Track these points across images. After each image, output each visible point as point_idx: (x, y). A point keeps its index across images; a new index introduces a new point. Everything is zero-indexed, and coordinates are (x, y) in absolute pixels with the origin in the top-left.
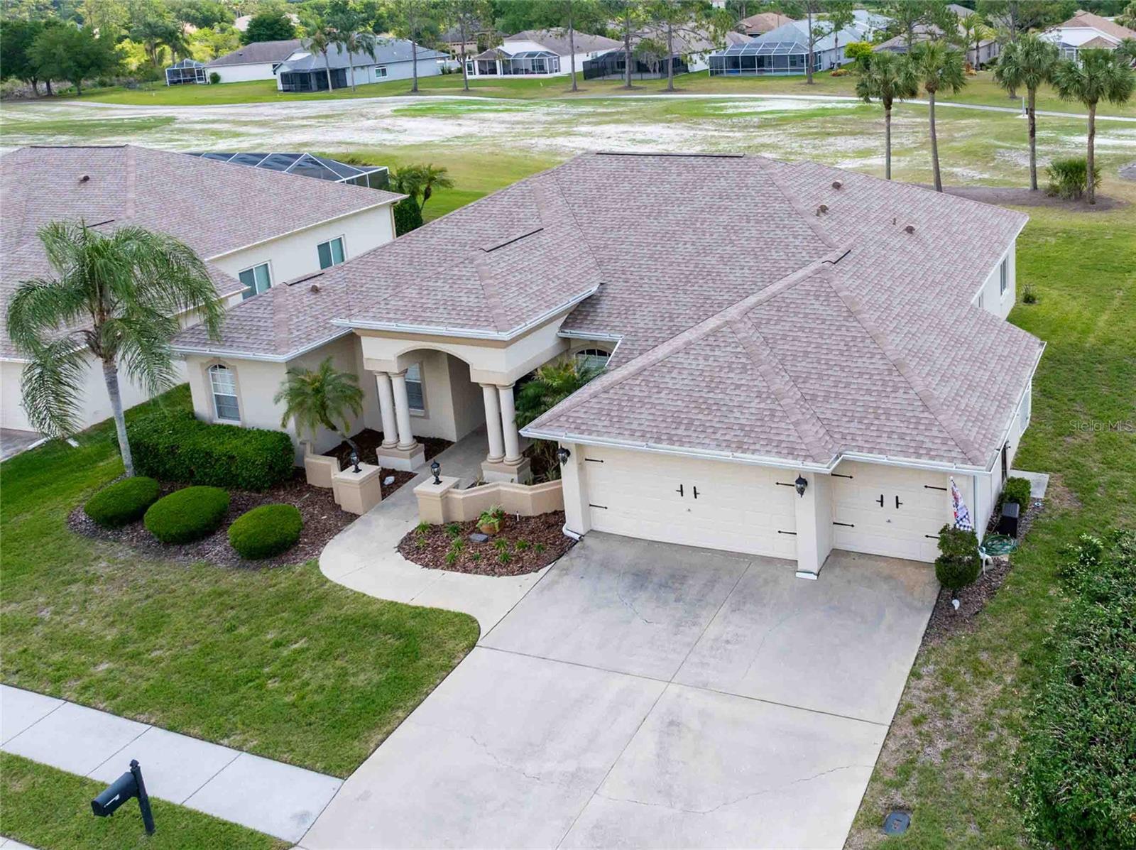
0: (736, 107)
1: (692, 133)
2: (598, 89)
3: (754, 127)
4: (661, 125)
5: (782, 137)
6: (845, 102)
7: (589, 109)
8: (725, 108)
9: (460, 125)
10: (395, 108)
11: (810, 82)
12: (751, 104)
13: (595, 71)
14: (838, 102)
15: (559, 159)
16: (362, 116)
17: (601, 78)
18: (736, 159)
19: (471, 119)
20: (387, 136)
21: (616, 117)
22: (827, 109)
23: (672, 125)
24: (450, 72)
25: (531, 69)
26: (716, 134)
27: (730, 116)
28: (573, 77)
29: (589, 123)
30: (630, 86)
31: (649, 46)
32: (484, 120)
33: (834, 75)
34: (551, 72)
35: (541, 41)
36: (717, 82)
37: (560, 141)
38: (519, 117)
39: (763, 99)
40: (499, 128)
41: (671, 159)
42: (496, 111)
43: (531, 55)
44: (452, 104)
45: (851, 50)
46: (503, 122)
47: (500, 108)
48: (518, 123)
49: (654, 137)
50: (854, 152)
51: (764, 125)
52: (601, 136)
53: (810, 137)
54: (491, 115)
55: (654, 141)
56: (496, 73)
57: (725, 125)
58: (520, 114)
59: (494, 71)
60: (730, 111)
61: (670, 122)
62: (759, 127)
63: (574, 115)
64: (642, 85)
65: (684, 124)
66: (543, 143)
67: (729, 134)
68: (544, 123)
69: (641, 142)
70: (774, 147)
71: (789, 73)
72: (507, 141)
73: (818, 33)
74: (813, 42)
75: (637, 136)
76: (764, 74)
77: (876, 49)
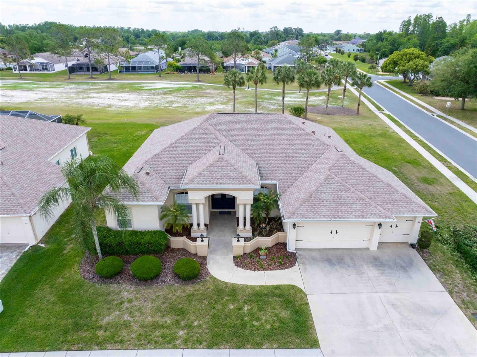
0: (147, 86)
1: (140, 96)
2: (79, 77)
3: (162, 94)
4: (126, 93)
5: (176, 98)
6: (187, 84)
7: (85, 87)
8: (143, 87)
9: (36, 93)
11: (160, 76)
13: (72, 70)
14: (183, 84)
17: (75, 73)
18: (273, 115)
19: (39, 91)
21: (102, 90)
22: (181, 87)
23: (130, 93)
25: (41, 69)
26: (149, 97)
27: (150, 90)
28: (61, 73)
29: (93, 93)
30: (92, 77)
32: (46, 92)
33: (167, 73)
34: (52, 71)
36: (124, 76)
37: (89, 100)
38: (59, 90)
39: (154, 83)
40: (56, 95)
42: (47, 88)
43: (41, 63)
44: (23, 84)
46: (55, 92)
47: (48, 86)
48: (62, 93)
50: (208, 103)
51: (165, 93)
52: (104, 98)
53: (187, 98)
55: (128, 100)
56: (27, 71)
57: (150, 93)
58: (59, 89)
59: (26, 70)
60: (147, 88)
61: (128, 92)
62: (164, 94)
64: (97, 77)
65: (135, 93)
66: (84, 101)
67: (155, 97)
68: (73, 92)
69: (123, 100)
70: (177, 102)
71: (149, 73)
72: (66, 101)
73: (162, 58)
74: (160, 61)
75: (120, 98)
76: (139, 73)
77: (178, 64)
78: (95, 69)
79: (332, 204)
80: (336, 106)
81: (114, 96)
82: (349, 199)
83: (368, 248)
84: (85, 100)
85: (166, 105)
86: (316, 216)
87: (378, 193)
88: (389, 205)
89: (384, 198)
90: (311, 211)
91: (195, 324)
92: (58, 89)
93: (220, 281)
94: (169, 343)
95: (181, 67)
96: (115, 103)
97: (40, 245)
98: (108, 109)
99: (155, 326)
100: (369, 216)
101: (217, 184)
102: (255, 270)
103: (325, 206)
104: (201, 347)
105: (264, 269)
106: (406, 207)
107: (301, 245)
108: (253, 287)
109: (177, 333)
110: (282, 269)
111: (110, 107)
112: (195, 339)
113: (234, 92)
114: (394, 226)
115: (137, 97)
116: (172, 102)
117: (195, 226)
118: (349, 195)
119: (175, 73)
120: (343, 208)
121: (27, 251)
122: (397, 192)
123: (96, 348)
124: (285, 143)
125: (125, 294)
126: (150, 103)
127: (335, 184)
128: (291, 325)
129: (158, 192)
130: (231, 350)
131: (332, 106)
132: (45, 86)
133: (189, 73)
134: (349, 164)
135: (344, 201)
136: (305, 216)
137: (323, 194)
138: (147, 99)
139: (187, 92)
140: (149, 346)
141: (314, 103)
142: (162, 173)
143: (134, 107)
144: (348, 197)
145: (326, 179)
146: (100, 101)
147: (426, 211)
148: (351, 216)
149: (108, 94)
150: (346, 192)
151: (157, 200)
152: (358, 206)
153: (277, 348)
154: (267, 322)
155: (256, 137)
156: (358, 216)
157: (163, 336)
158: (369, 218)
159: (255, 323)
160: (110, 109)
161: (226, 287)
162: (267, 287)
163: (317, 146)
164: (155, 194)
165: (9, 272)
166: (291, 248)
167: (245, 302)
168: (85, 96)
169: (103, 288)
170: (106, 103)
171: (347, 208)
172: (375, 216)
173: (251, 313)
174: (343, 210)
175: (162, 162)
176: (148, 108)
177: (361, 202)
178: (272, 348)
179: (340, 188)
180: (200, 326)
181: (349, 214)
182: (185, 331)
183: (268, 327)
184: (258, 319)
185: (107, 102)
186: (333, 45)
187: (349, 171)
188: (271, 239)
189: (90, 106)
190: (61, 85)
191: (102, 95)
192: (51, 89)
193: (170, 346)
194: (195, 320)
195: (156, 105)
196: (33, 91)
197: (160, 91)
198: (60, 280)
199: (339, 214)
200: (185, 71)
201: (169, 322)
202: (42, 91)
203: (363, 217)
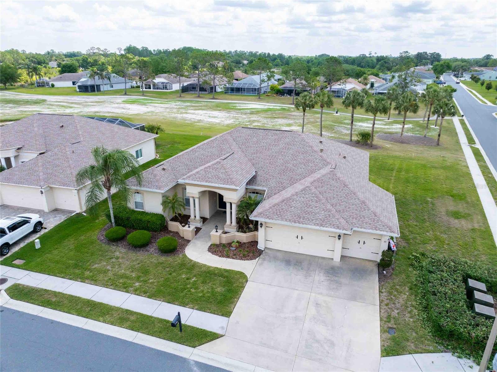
0: (240, 106)
1: (229, 115)
2: (188, 96)
3: (249, 114)
4: (218, 111)
5: (260, 118)
6: (276, 106)
7: (189, 104)
8: (236, 106)
9: (147, 108)
10: (122, 100)
11: (259, 98)
12: (244, 105)
13: (185, 90)
14: (274, 106)
15: (187, 122)
16: (112, 103)
17: (187, 92)
18: (290, 132)
19: (150, 106)
20: (123, 110)
21: (200, 108)
22: (271, 109)
23: (221, 112)
24: (134, 87)
25: (162, 88)
26: (237, 115)
27: (240, 109)
28: (176, 92)
29: (192, 109)
30: (199, 96)
31: (205, 82)
32: (155, 107)
33: (267, 96)
34: (170, 89)
35: (165, 78)
37: (185, 115)
38: (166, 106)
39: (248, 104)
40: (162, 110)
41: (268, 131)
42: (158, 103)
43: (163, 83)
44: (141, 100)
45: (272, 87)
46: (161, 107)
47: (159, 102)
48: (167, 108)
49: (216, 116)
51: (252, 113)
52: (198, 114)
54: (157, 105)
55: (217, 117)
56: (150, 89)
57: (239, 112)
60: (239, 108)
61: (220, 110)
62: (251, 114)
63: (186, 106)
64: (203, 96)
65: (225, 112)
66: (179, 116)
67: (241, 116)
68: (176, 108)
69: (213, 117)
70: (258, 121)
71: (251, 94)
72: (167, 115)
73: (263, 81)
74: (261, 84)
75: (211, 115)
76: (243, 94)
77: (280, 87)
78: (202, 89)
79: (298, 211)
80: (418, 135)
81: (206, 113)
82: (316, 209)
83: (333, 259)
84: (181, 115)
85: (247, 124)
86: (278, 218)
87: (349, 208)
88: (354, 220)
89: (353, 213)
90: (276, 214)
91: (151, 281)
92: (165, 104)
93: (188, 258)
94: (125, 288)
95: (282, 90)
96: (204, 119)
97: (83, 213)
98: (196, 123)
99: (123, 276)
100: (327, 225)
101: (206, 182)
102: (220, 257)
103: (291, 212)
104: (144, 295)
105: (228, 257)
106: (370, 224)
107: (270, 245)
108: (209, 267)
109: (134, 284)
110: (243, 260)
111: (199, 122)
112: (143, 289)
113: (304, 114)
114: (362, 243)
115: (225, 115)
116: (254, 121)
117: (192, 217)
118: (317, 205)
119: (275, 95)
120: (306, 216)
121: (73, 216)
122: (369, 209)
123: (79, 280)
124: (290, 157)
125: (117, 254)
126: (234, 121)
127: (310, 195)
128: (219, 298)
129: (164, 184)
130: (163, 303)
131: (414, 135)
132: (157, 102)
133: (289, 96)
134: (333, 180)
135: (311, 210)
136: (270, 217)
137: (295, 201)
138: (234, 117)
139: (272, 113)
140: (111, 287)
141: (393, 130)
142: (177, 171)
143: (219, 124)
144: (316, 207)
145: (304, 189)
146: (193, 116)
147: (390, 230)
148: (310, 223)
149: (204, 111)
150: (317, 202)
151: (160, 189)
152: (321, 216)
153: (196, 309)
154: (203, 291)
155: (266, 150)
156: (316, 224)
157: (124, 284)
158: (326, 227)
159: (193, 290)
160: (198, 124)
161: (189, 263)
162: (220, 269)
163: (317, 162)
164: (161, 184)
165: (56, 226)
166: (261, 246)
167: (195, 276)
168: (184, 111)
169: (105, 247)
170: (197, 118)
171: (309, 216)
172: (333, 227)
173: (195, 283)
174: (306, 217)
175: (180, 163)
176: (231, 125)
177: (326, 213)
178: (193, 309)
179: (312, 198)
180: (152, 283)
181: (309, 222)
182: (140, 284)
183: (200, 295)
184: (196, 288)
185: (199, 118)
186: (471, 72)
187: (331, 185)
188: (245, 236)
189: (183, 120)
190: (170, 101)
191: (197, 112)
192: (160, 105)
193: (124, 290)
194: (152, 279)
195: (238, 123)
196: (146, 105)
197: (249, 111)
198: (82, 238)
199: (301, 220)
200: (285, 94)
201: (134, 276)
202: (152, 106)
203: (321, 225)
